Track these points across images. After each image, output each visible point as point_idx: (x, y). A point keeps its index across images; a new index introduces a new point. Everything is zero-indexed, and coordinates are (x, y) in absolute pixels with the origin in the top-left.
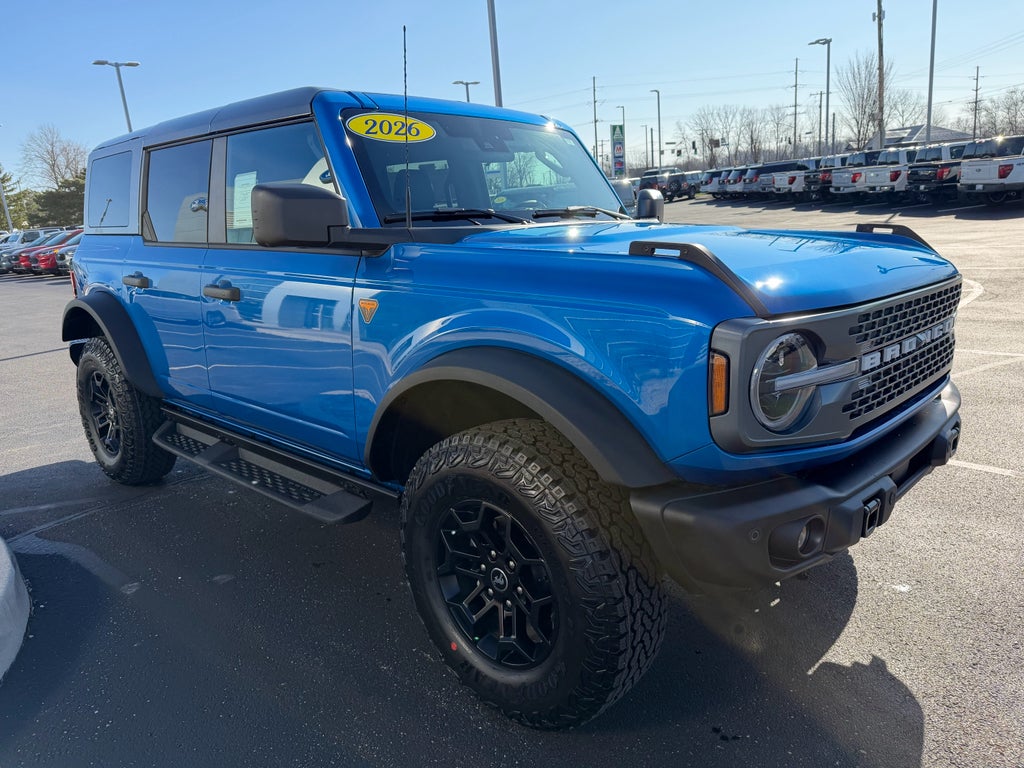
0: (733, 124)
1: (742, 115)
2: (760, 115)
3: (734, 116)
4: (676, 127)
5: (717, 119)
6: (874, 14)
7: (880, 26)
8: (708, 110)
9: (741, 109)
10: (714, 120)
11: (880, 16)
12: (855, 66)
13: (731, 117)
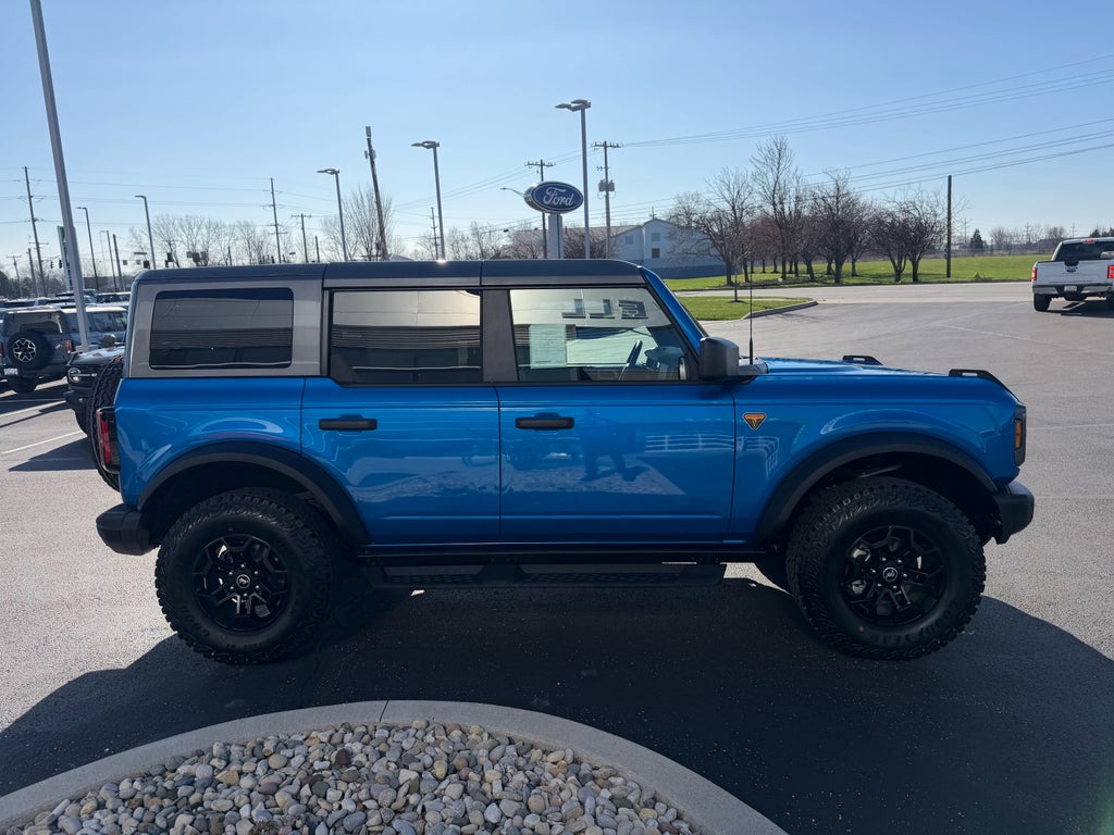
0: (199, 237)
1: (208, 228)
2: (228, 231)
3: (199, 228)
4: (129, 234)
5: (180, 230)
6: (366, 152)
7: (372, 163)
8: (168, 219)
9: (206, 220)
10: (177, 230)
11: (371, 155)
12: (359, 197)
13: (195, 229)
